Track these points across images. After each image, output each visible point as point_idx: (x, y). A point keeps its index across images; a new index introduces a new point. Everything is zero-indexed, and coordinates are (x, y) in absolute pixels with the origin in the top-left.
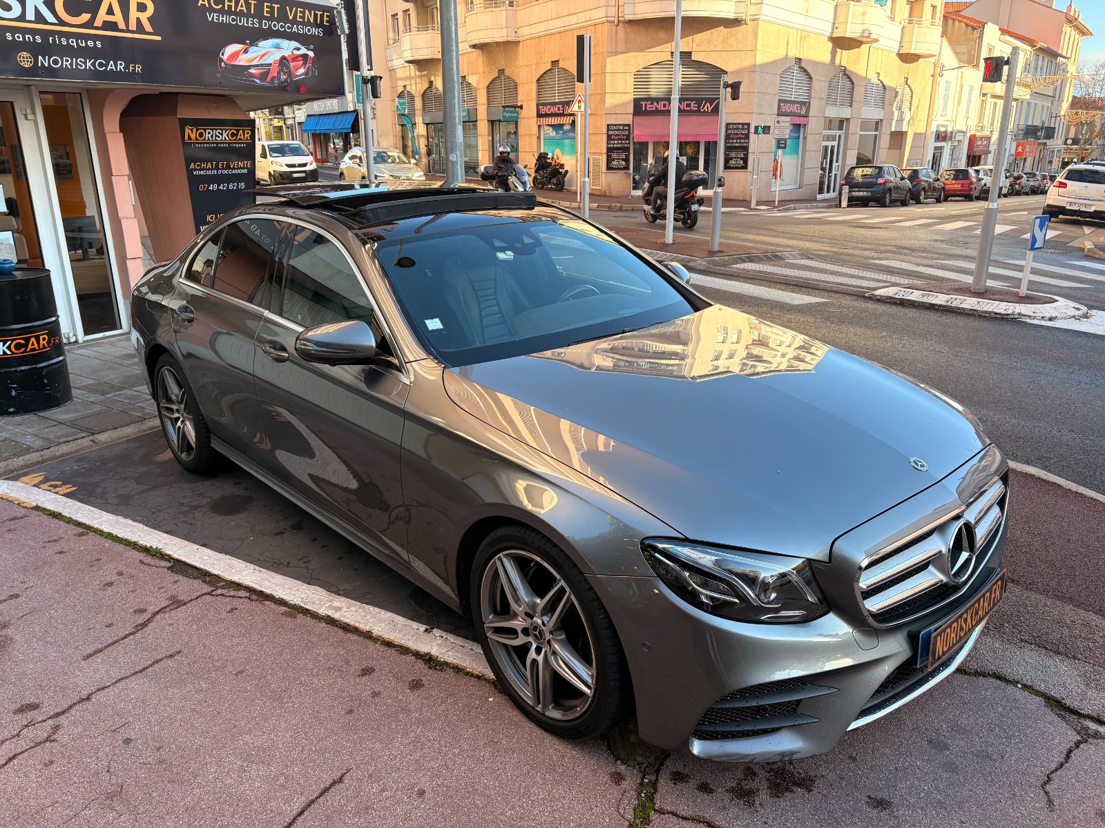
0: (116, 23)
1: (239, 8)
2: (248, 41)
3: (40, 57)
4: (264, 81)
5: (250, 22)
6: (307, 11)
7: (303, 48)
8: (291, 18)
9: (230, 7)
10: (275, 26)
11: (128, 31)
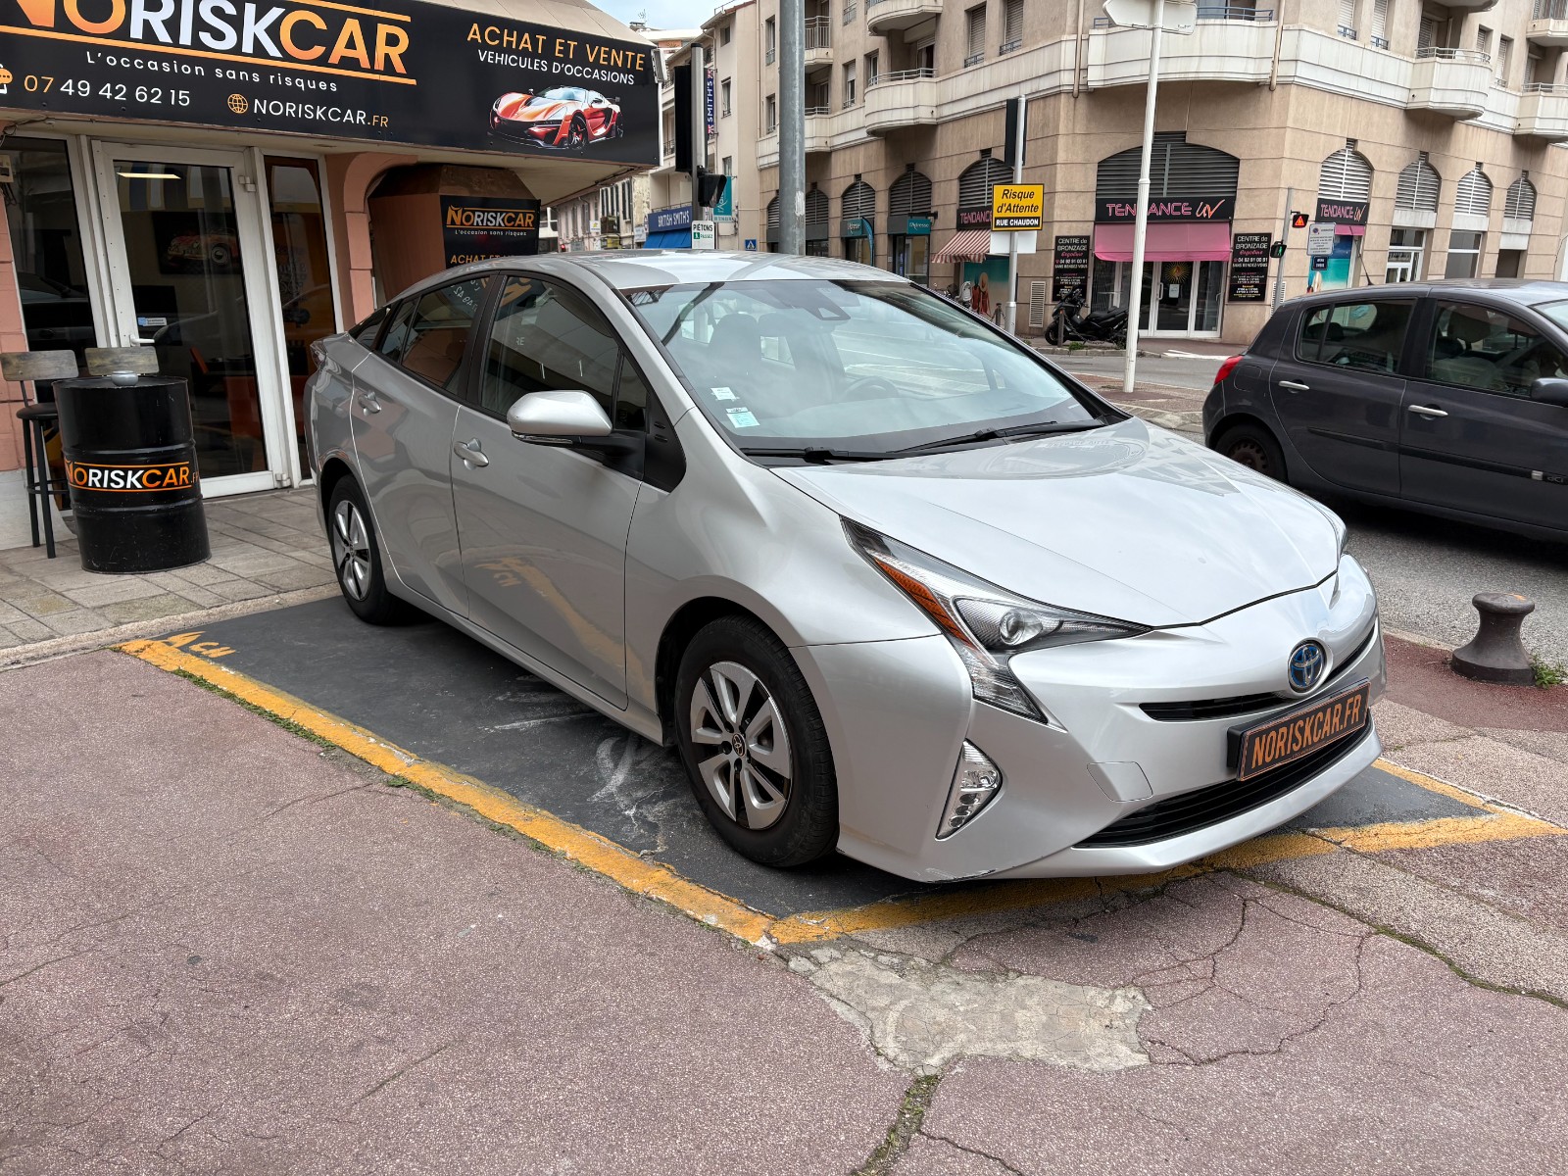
0: (357, 60)
1: (522, 45)
2: (532, 90)
3: (257, 101)
4: (550, 143)
5: (536, 64)
6: (615, 52)
7: (604, 99)
8: (591, 60)
9: (510, 43)
10: (569, 70)
11: (372, 71)
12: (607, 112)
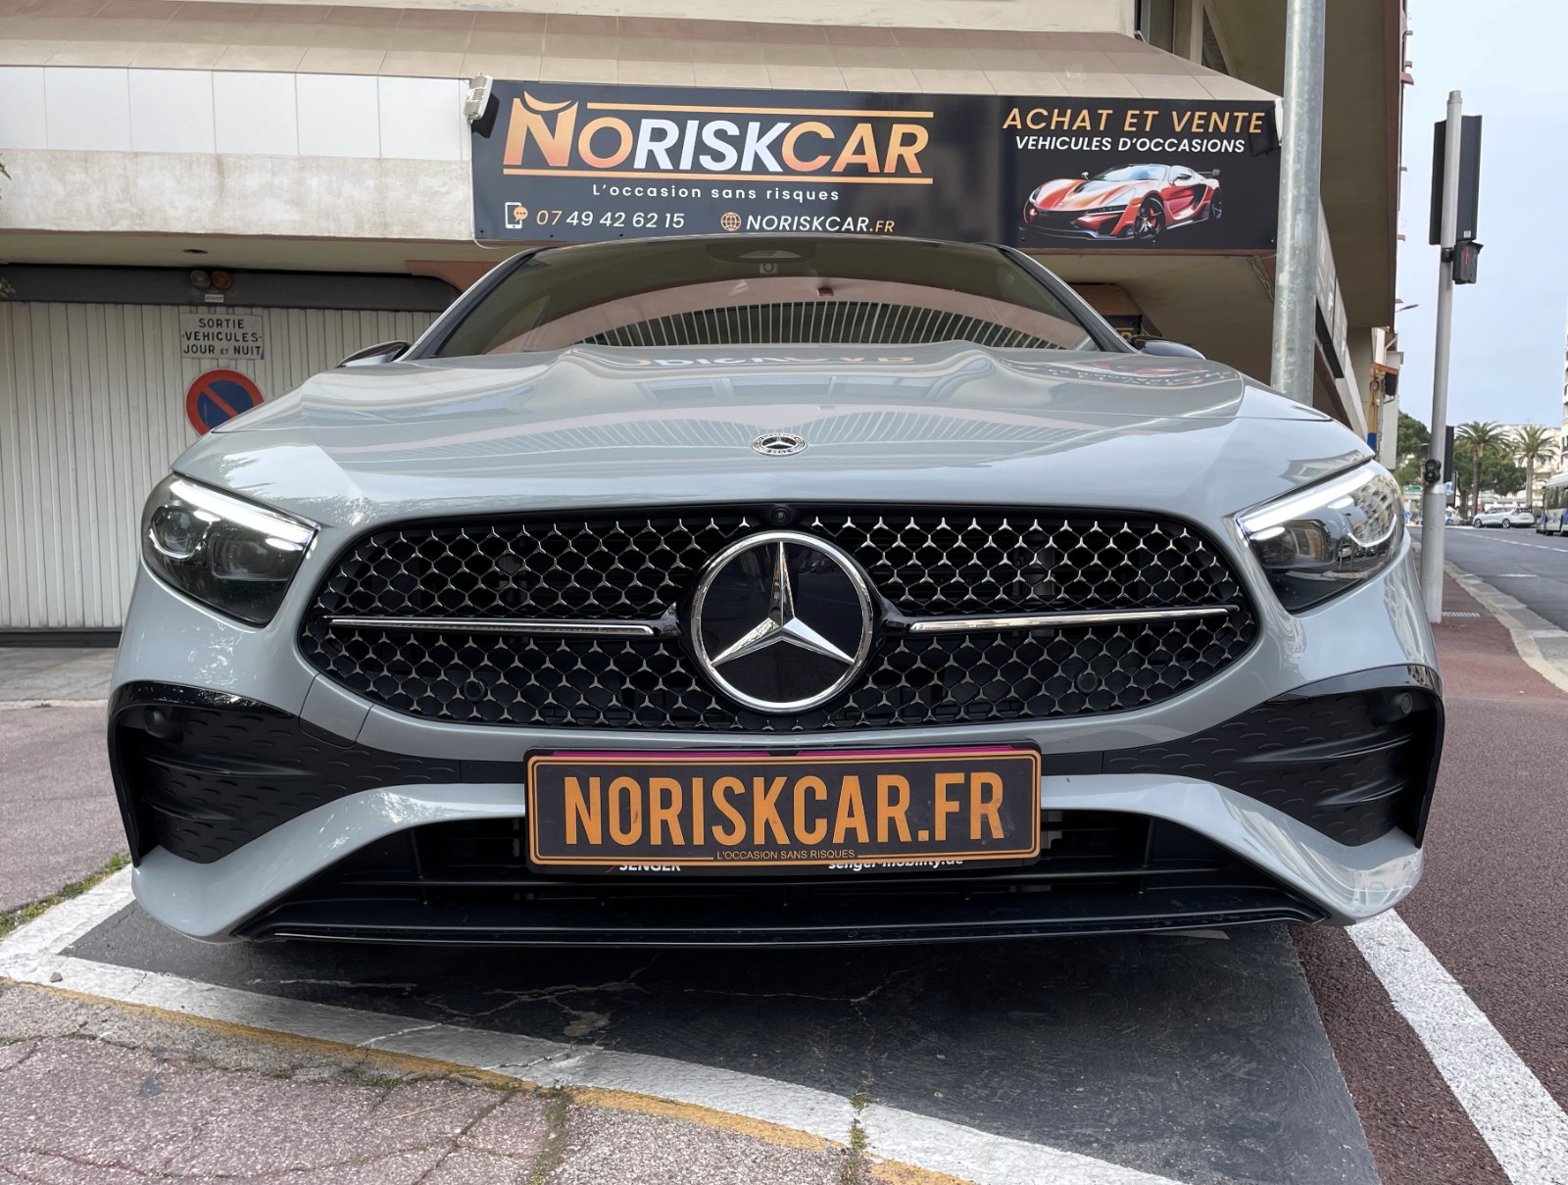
0: (866, 165)
1: (1078, 123)
2: (1086, 174)
3: (751, 218)
5: (1094, 143)
6: (1215, 115)
7: (1196, 174)
8: (1178, 129)
9: (1060, 124)
10: (1143, 145)
11: (882, 174)
12: (1199, 189)
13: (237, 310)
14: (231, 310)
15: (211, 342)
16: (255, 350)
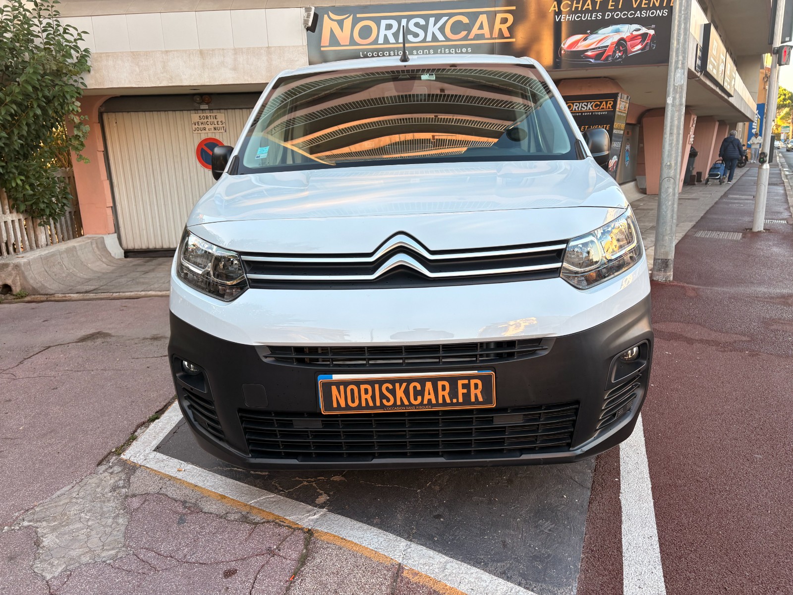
0: (483, 34)
1: (586, 7)
2: (589, 31)
4: (599, 59)
5: (593, 16)
7: (644, 28)
8: (635, 6)
10: (617, 15)
11: (492, 38)
12: (644, 35)
13: (214, 111)
14: (211, 111)
15: (204, 126)
16: (222, 128)
